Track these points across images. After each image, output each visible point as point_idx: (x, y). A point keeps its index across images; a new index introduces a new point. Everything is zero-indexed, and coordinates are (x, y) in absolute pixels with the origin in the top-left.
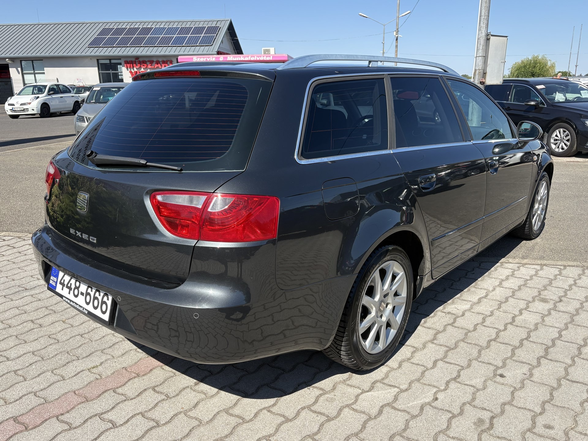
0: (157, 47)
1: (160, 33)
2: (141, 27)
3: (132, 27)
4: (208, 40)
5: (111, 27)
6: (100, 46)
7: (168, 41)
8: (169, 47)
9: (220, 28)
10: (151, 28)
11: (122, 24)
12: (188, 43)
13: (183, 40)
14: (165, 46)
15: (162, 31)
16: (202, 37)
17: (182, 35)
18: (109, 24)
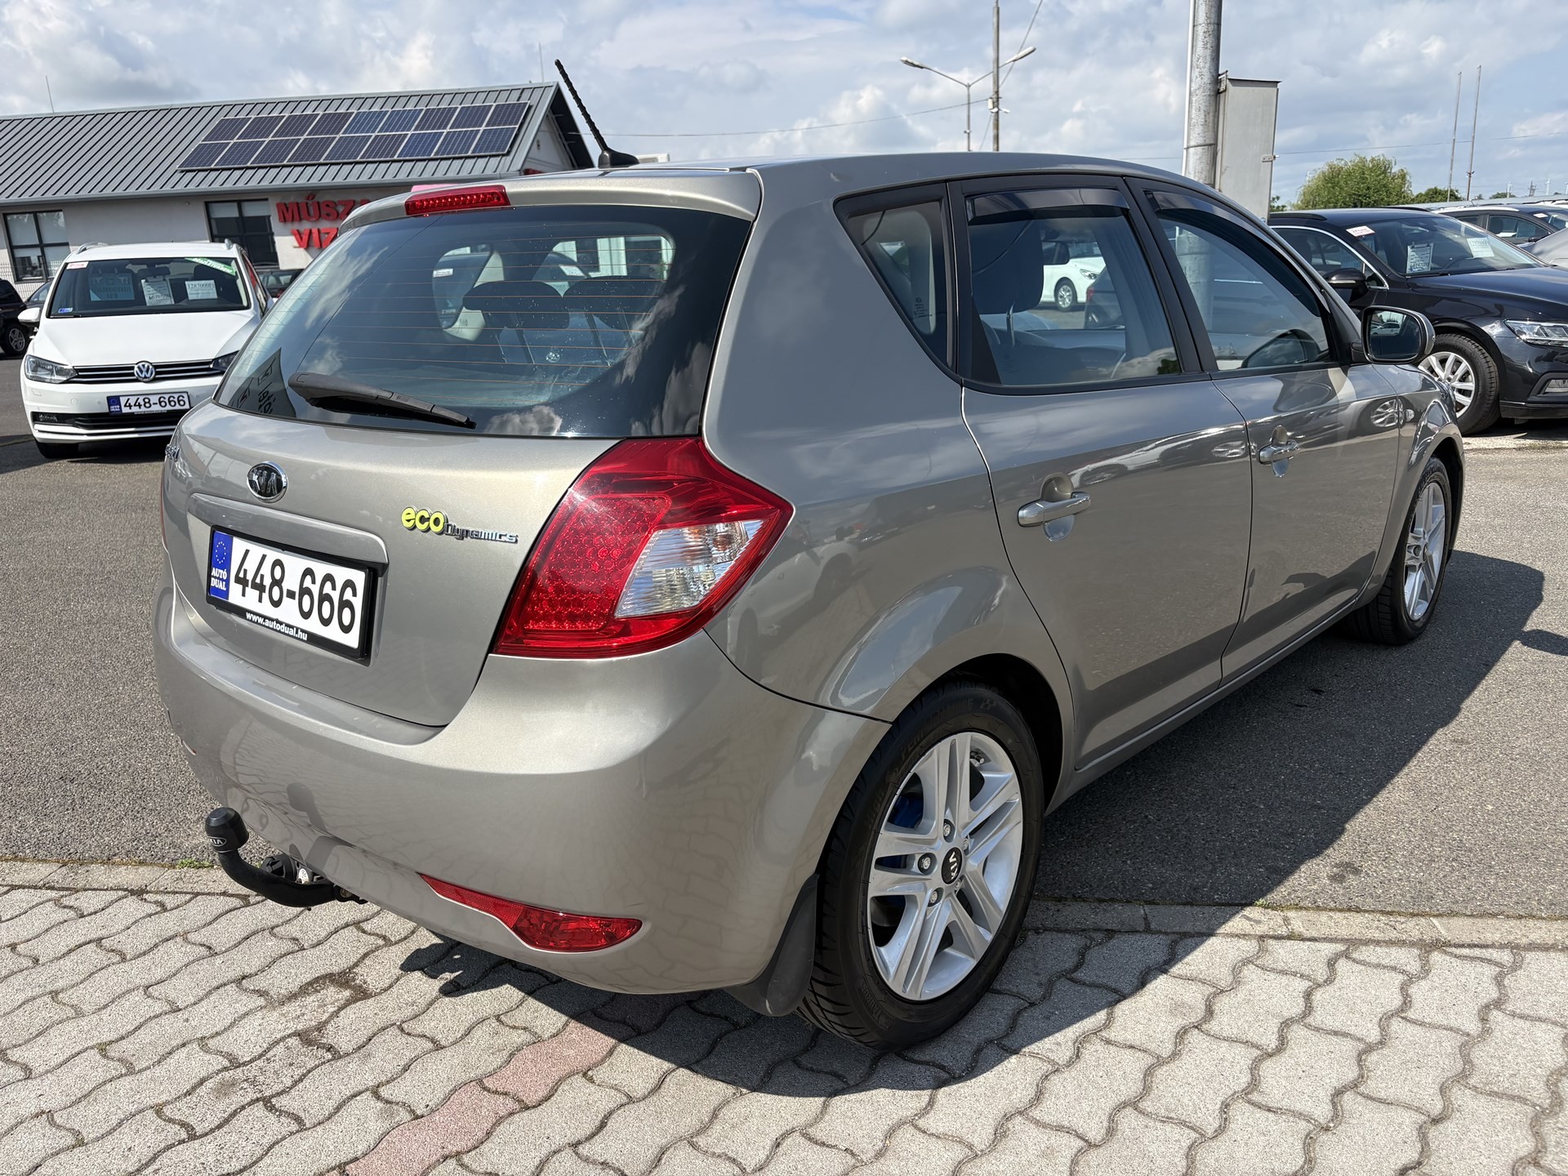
0: (363, 163)
1: (370, 128)
2: (321, 113)
3: (297, 113)
4: (496, 141)
5: (241, 116)
6: (212, 166)
7: (392, 147)
8: (393, 164)
9: (530, 107)
10: (347, 115)
11: (270, 107)
12: (446, 149)
13: (431, 141)
14: (382, 159)
15: (375, 121)
16: (481, 132)
17: (427, 129)
18: (237, 109)
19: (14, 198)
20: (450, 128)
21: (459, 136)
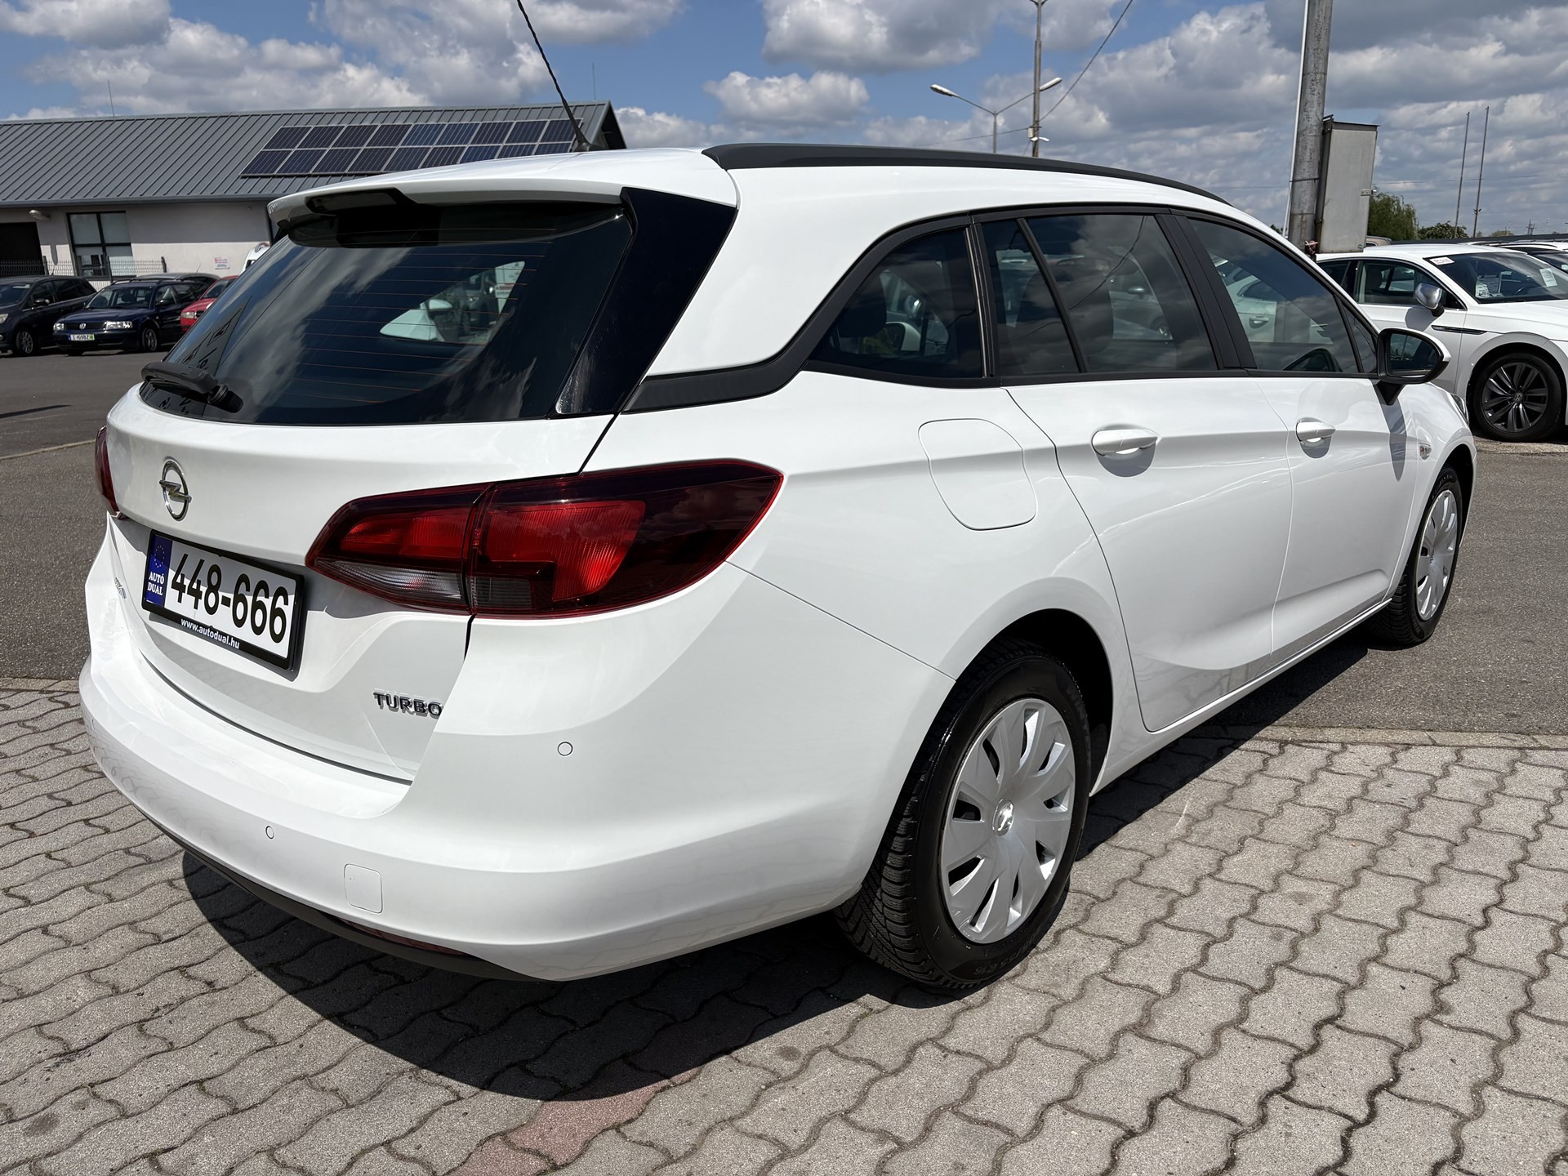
1: (429, 139)
2: (380, 125)
3: (356, 124)
5: (300, 126)
6: (275, 173)
10: (405, 128)
11: (329, 117)
15: (432, 134)
16: (536, 147)
17: (484, 143)
18: (296, 118)
19: (79, 198)
20: (507, 142)
21: (514, 151)
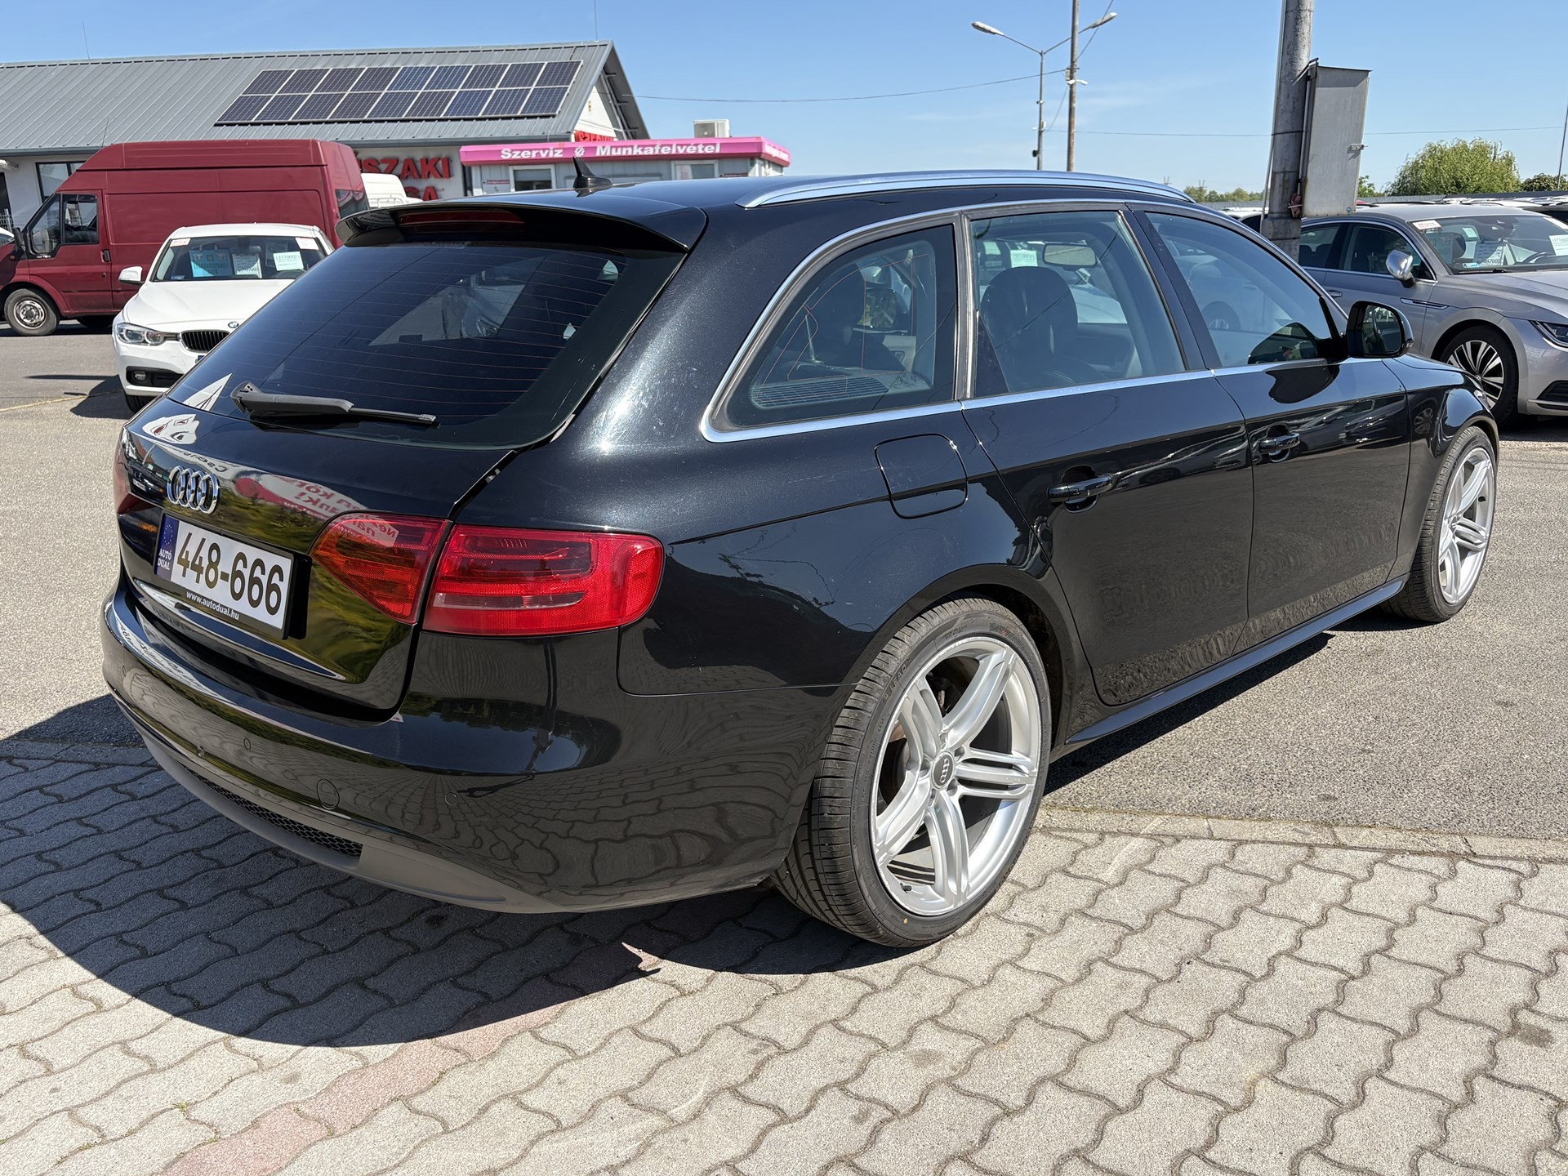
0: (409, 120)
1: (416, 84)
2: (366, 68)
3: (342, 67)
4: (548, 98)
5: (282, 69)
6: (253, 121)
7: (437, 108)
8: (440, 122)
9: (583, 66)
11: (314, 59)
12: (494, 108)
13: (478, 101)
14: (428, 117)
15: (421, 78)
16: (531, 91)
17: (475, 87)
18: (280, 60)
20: (499, 86)
21: (507, 95)
